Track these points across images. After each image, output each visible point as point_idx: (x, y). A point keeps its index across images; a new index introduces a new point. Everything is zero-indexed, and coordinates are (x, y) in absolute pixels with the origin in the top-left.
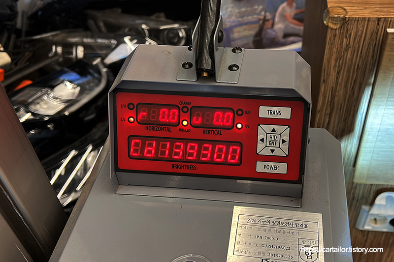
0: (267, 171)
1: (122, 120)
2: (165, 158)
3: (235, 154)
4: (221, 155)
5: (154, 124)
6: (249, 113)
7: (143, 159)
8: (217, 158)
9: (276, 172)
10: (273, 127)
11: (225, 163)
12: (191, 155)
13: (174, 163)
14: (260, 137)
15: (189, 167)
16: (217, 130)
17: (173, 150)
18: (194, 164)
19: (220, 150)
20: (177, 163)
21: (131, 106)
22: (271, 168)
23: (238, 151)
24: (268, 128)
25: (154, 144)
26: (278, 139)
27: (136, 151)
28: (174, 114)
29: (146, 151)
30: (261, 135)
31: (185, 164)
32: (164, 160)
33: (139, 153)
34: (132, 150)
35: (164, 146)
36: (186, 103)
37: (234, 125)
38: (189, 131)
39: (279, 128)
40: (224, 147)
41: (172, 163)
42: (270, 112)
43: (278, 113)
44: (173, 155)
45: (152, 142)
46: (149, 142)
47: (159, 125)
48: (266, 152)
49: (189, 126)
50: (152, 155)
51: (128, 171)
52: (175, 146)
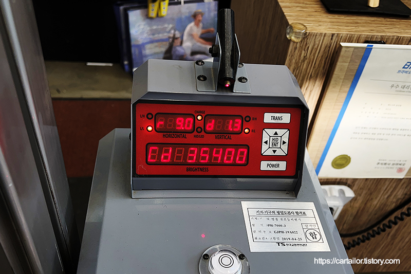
0: (270, 169)
1: (142, 129)
2: (180, 162)
3: (243, 156)
4: (231, 157)
5: (171, 132)
6: (256, 119)
7: (160, 165)
8: (227, 160)
9: (277, 169)
10: (275, 130)
11: (234, 164)
12: (204, 158)
13: (191, 166)
14: (264, 140)
15: (202, 170)
16: (228, 135)
17: (187, 155)
18: (205, 167)
21: (150, 116)
22: (273, 166)
23: (245, 153)
24: (271, 132)
25: (170, 151)
26: (279, 141)
27: (153, 157)
28: (189, 122)
29: (162, 157)
30: (265, 138)
31: (198, 167)
32: (179, 165)
33: (156, 159)
34: (149, 157)
35: (180, 152)
36: (201, 112)
37: (242, 130)
38: (203, 136)
39: (280, 132)
40: (233, 151)
41: (187, 166)
42: (274, 118)
43: (280, 118)
44: (188, 159)
45: (168, 148)
46: (166, 148)
47: (175, 132)
48: (269, 152)
49: (203, 133)
50: (168, 161)
51: (146, 176)
52: (189, 151)
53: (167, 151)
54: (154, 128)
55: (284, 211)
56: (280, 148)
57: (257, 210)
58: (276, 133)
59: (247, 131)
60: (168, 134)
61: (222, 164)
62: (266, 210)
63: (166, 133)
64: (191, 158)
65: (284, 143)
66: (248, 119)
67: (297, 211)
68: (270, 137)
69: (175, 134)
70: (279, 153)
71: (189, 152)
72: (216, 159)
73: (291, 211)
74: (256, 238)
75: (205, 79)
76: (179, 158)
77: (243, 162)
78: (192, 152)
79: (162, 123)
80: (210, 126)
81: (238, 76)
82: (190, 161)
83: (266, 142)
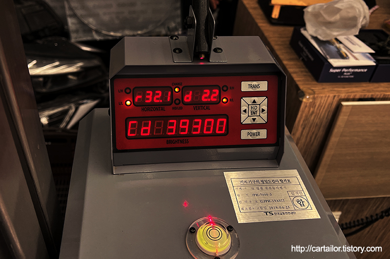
0: (251, 138)
1: (121, 104)
2: (160, 135)
3: (222, 126)
4: (210, 128)
5: (150, 106)
6: (233, 88)
7: (140, 138)
8: (206, 131)
9: (258, 137)
10: (253, 98)
11: (214, 135)
12: (184, 130)
13: (169, 139)
14: (243, 108)
15: (182, 142)
16: (206, 105)
17: (167, 127)
18: (187, 138)
19: (209, 123)
20: (171, 139)
21: (128, 91)
22: (254, 134)
23: (225, 122)
24: (249, 100)
25: (150, 124)
26: (258, 109)
27: (133, 131)
29: (142, 130)
30: (244, 106)
31: (178, 139)
32: (159, 138)
33: (136, 133)
34: (129, 131)
35: (159, 125)
36: (178, 84)
37: (220, 100)
38: (181, 108)
40: (212, 120)
41: (167, 139)
42: (251, 86)
43: (257, 86)
44: (167, 132)
45: (148, 122)
46: (145, 122)
47: (154, 105)
48: (249, 121)
49: (181, 105)
50: (148, 134)
52: (168, 123)
53: (146, 125)
54: (133, 102)
56: (259, 116)
57: (241, 180)
58: (254, 102)
59: (224, 100)
60: (147, 107)
61: (202, 135)
62: (249, 180)
63: (145, 107)
64: (171, 130)
65: (263, 110)
66: (225, 89)
67: (281, 179)
68: (249, 105)
69: (153, 107)
70: (259, 121)
71: (168, 125)
72: (196, 130)
73: (275, 179)
74: (243, 209)
75: (180, 51)
76: (158, 131)
77: (223, 132)
78: (172, 124)
79: (140, 97)
80: (188, 98)
81: (213, 48)
82: (170, 134)
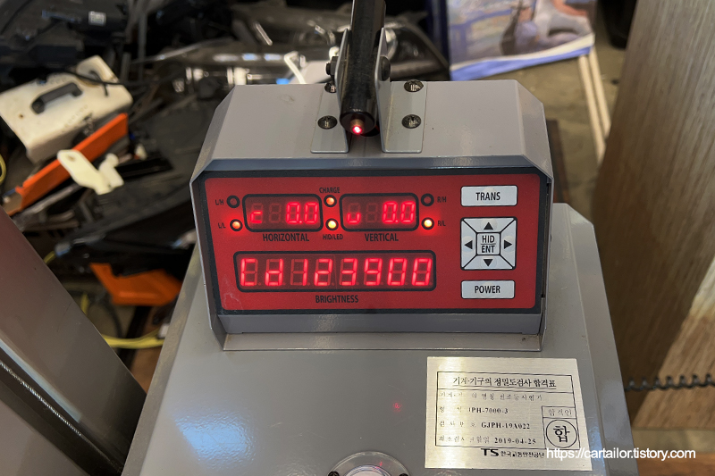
1: (221, 226)
2: (302, 286)
4: (400, 275)
5: (278, 230)
6: (444, 200)
7: (265, 291)
8: (393, 280)
9: (495, 296)
11: (408, 288)
12: (348, 278)
13: (320, 294)
14: (465, 240)
15: (345, 299)
17: (314, 272)
18: (355, 293)
19: (398, 266)
20: (323, 294)
21: (234, 202)
23: (429, 265)
24: (480, 224)
25: (281, 265)
26: (497, 241)
28: (311, 208)
29: (267, 276)
30: (467, 236)
31: (338, 293)
32: (301, 291)
33: (256, 280)
34: (243, 276)
35: (299, 266)
36: (331, 190)
37: (419, 222)
38: (341, 236)
39: (498, 223)
40: (403, 262)
41: (315, 293)
42: (481, 196)
43: (495, 196)
44: (316, 280)
45: (277, 260)
46: (272, 260)
47: (287, 230)
49: (340, 230)
50: (279, 284)
51: (240, 312)
52: (317, 264)
53: (275, 266)
54: (245, 223)
55: (510, 377)
56: (500, 255)
57: (456, 376)
58: (488, 227)
59: (428, 223)
60: (273, 233)
61: (384, 288)
62: (473, 376)
63: (269, 233)
64: (323, 278)
65: (507, 244)
66: (427, 200)
67: (537, 377)
68: (477, 233)
69: (285, 233)
70: (498, 264)
71: (317, 267)
76: (298, 278)
77: (426, 283)
79: (259, 213)
82: (322, 284)
83: (469, 245)
